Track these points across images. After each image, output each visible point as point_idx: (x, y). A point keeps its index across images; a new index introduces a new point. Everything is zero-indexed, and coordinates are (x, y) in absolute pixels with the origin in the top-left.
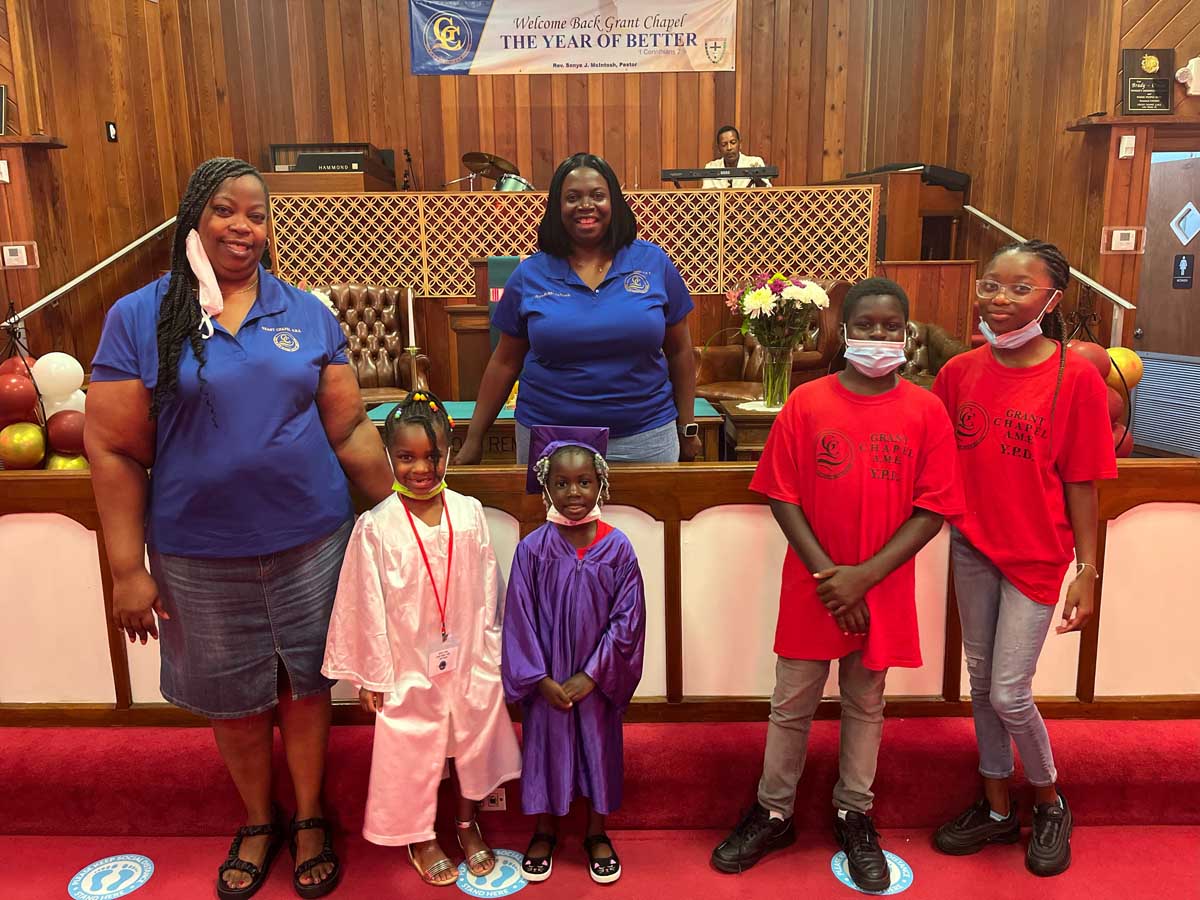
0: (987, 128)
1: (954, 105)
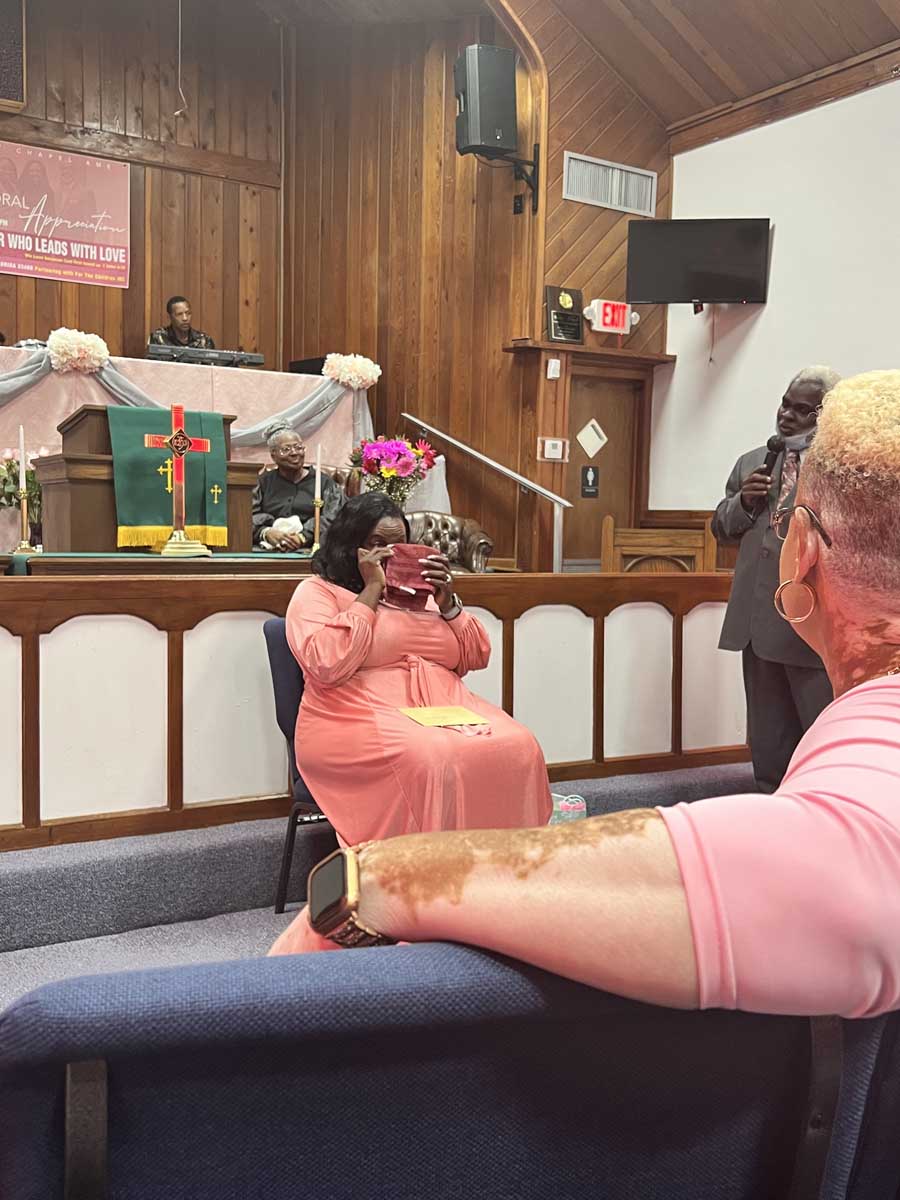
0: (418, 343)
1: (383, 316)
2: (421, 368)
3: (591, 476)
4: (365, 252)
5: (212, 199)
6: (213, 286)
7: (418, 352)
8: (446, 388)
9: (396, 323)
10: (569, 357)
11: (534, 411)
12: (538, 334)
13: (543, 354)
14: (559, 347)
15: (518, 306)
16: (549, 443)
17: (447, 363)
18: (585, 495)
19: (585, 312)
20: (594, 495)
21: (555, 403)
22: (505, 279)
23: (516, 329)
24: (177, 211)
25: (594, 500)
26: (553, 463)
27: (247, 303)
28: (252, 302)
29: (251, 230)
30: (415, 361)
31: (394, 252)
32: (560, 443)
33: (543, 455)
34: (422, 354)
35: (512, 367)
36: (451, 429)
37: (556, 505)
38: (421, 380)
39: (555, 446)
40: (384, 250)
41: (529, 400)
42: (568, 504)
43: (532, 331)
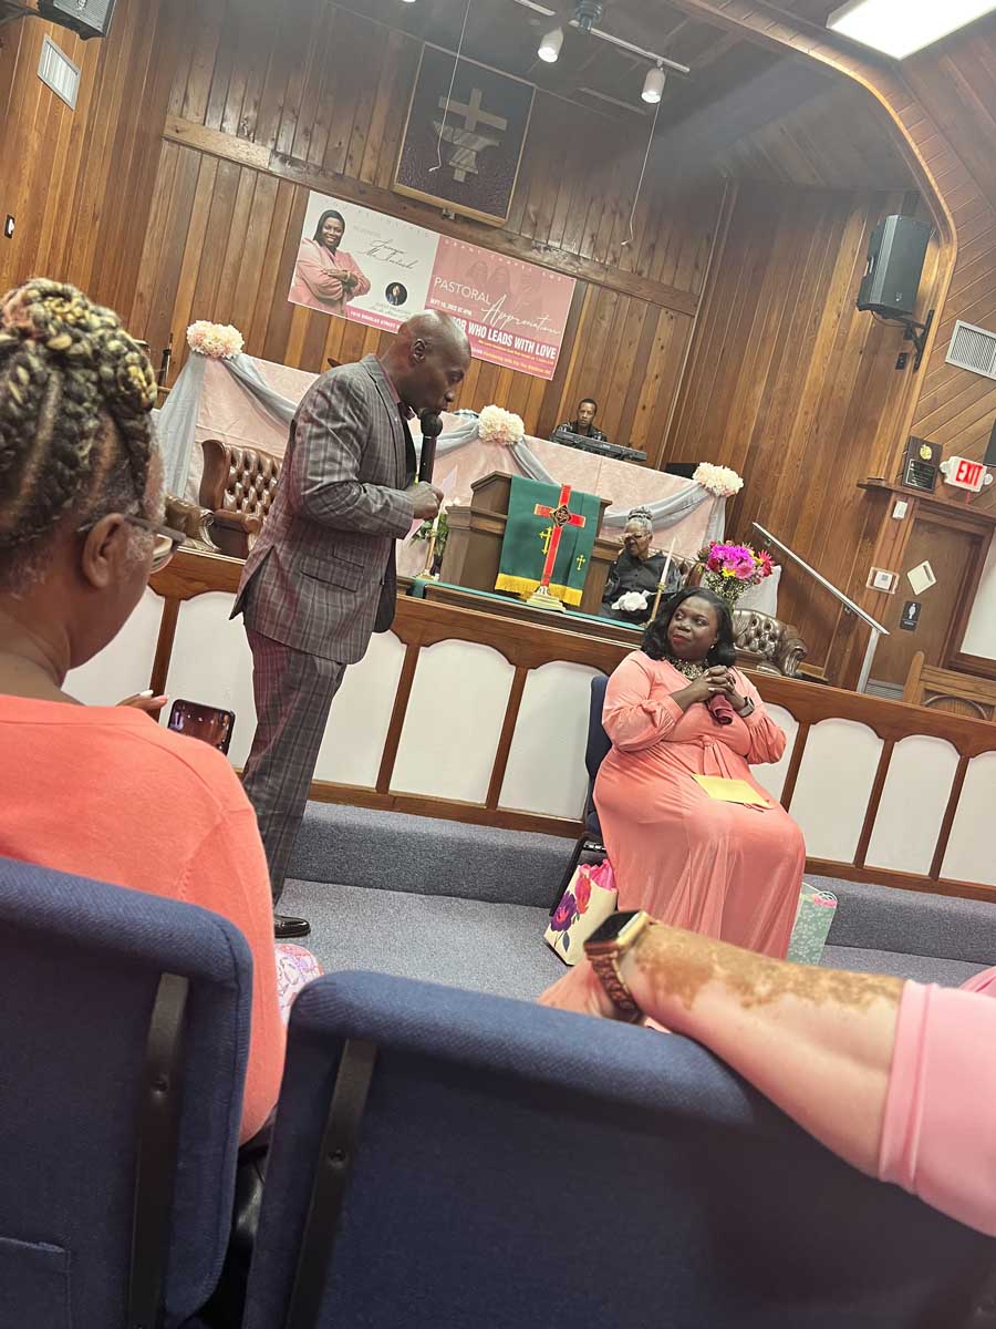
0: (782, 464)
1: (756, 437)
2: (778, 488)
3: (912, 610)
4: (754, 383)
5: (636, 316)
6: (620, 388)
7: (780, 473)
8: (798, 508)
9: (766, 445)
10: (918, 503)
11: (873, 543)
12: (893, 477)
13: (894, 496)
14: (910, 491)
15: (880, 448)
16: (880, 574)
17: (805, 486)
18: (903, 626)
19: (941, 465)
20: (912, 628)
21: (895, 540)
22: (875, 425)
23: (874, 469)
24: (605, 324)
25: (911, 633)
26: (880, 592)
27: (644, 408)
28: (649, 406)
29: (662, 347)
30: (776, 481)
31: (779, 385)
32: (890, 577)
33: (872, 584)
34: (783, 475)
35: (862, 501)
36: (793, 545)
37: (874, 630)
38: (776, 497)
39: (885, 578)
40: (771, 382)
41: (871, 534)
42: (885, 632)
43: (888, 473)
